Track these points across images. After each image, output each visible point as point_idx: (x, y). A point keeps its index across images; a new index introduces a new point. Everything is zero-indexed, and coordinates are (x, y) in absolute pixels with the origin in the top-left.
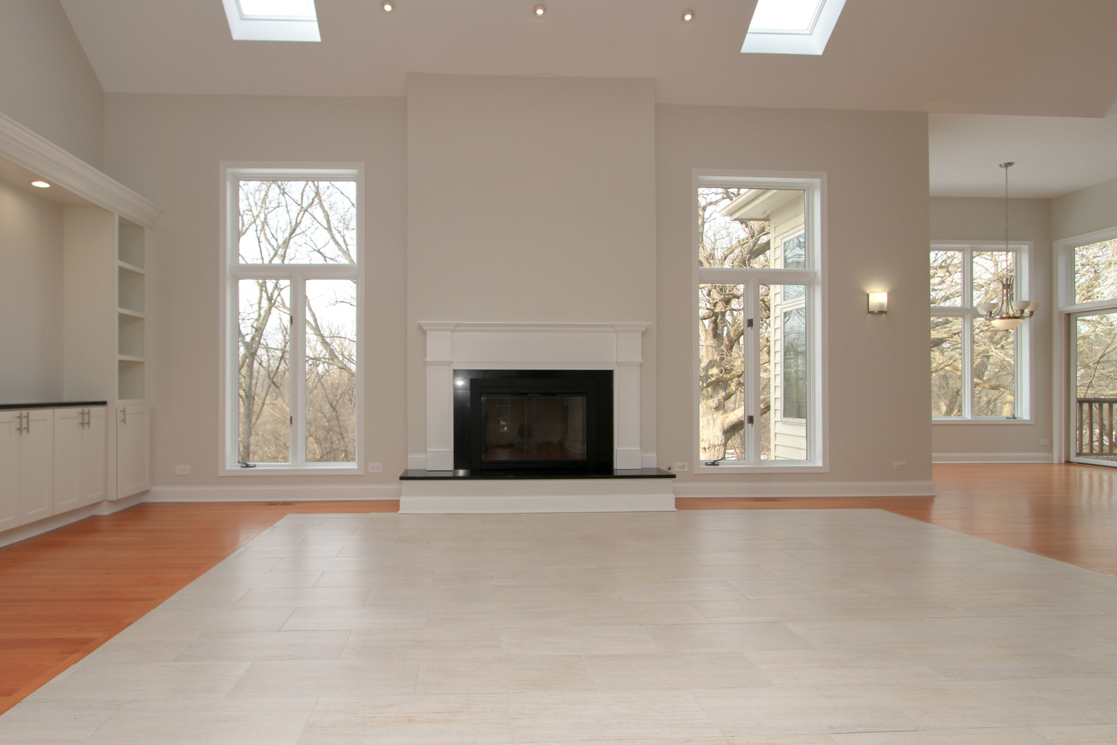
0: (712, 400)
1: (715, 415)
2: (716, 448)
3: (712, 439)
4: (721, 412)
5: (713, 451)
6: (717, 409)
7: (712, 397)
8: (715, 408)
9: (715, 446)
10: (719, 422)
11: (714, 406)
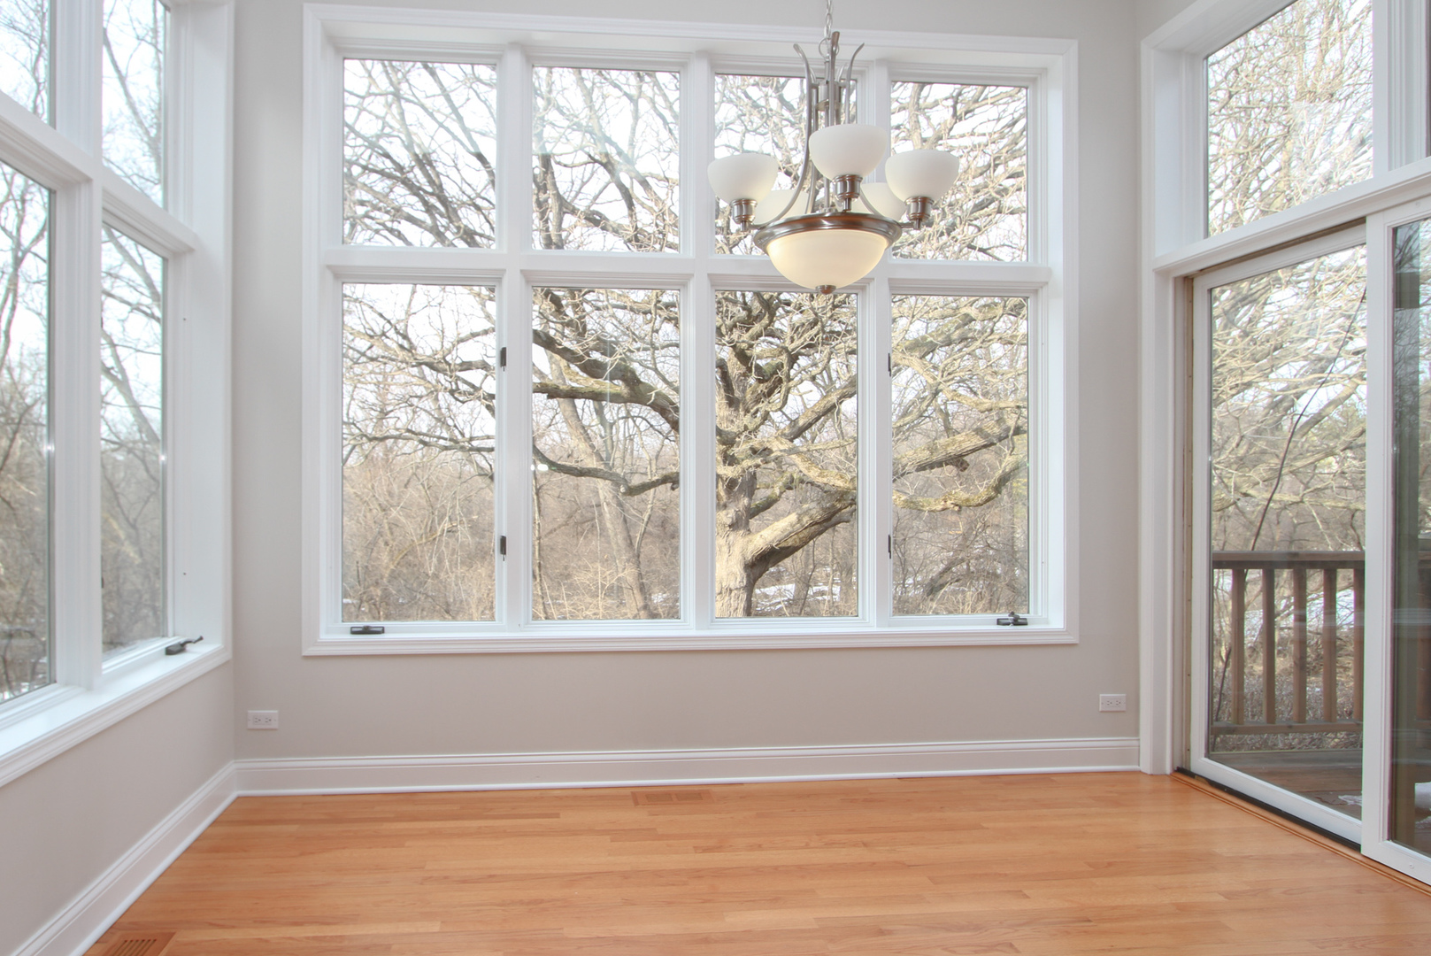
0: (724, 512)
1: (731, 538)
2: (733, 594)
3: (725, 577)
4: (741, 532)
5: (727, 598)
6: (734, 526)
7: (725, 506)
8: (730, 526)
9: (731, 590)
10: (737, 550)
11: (729, 522)
